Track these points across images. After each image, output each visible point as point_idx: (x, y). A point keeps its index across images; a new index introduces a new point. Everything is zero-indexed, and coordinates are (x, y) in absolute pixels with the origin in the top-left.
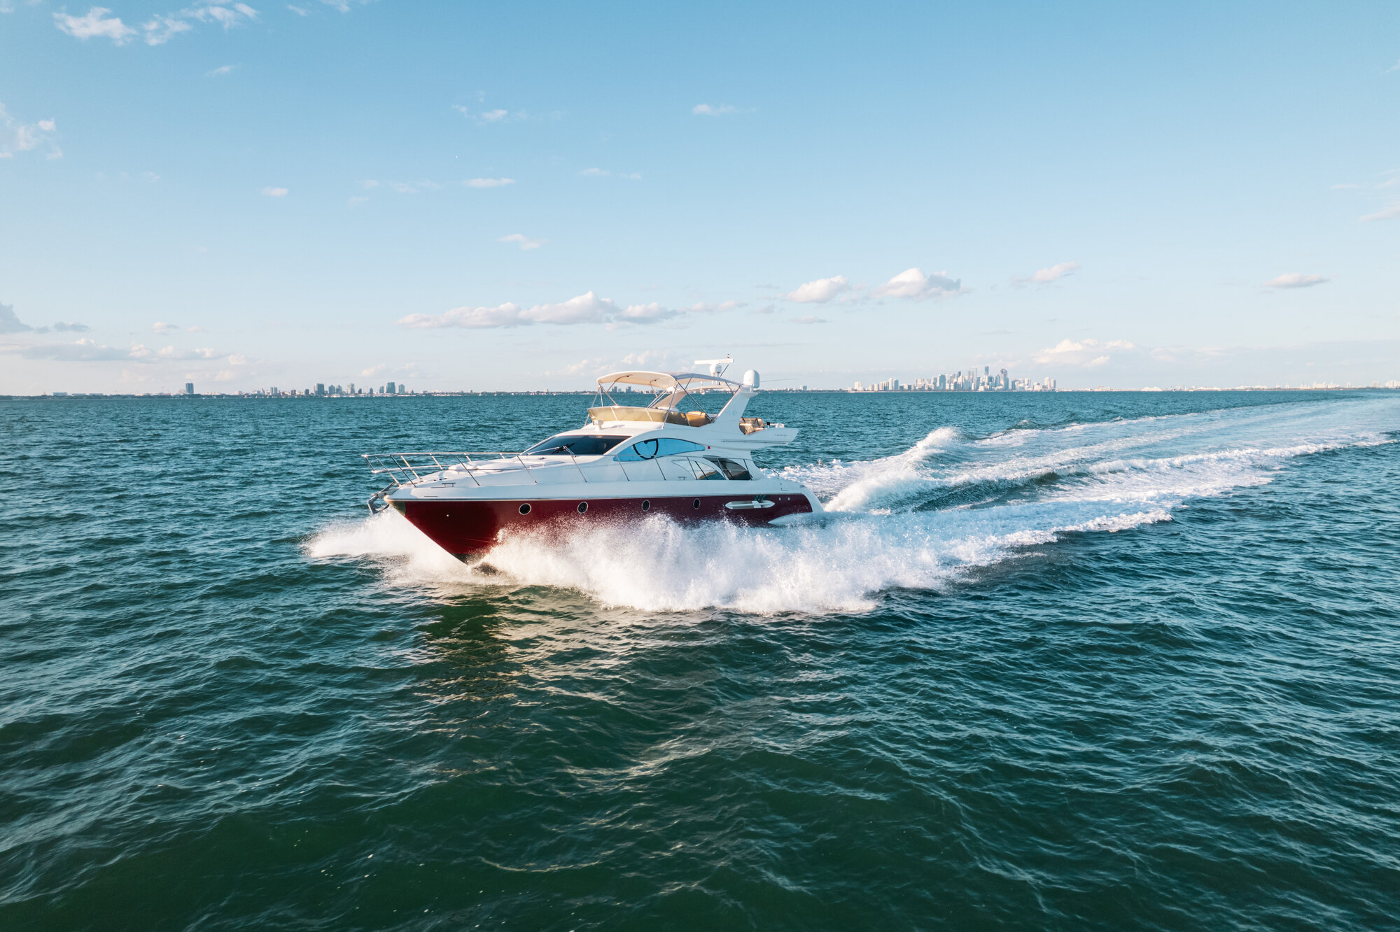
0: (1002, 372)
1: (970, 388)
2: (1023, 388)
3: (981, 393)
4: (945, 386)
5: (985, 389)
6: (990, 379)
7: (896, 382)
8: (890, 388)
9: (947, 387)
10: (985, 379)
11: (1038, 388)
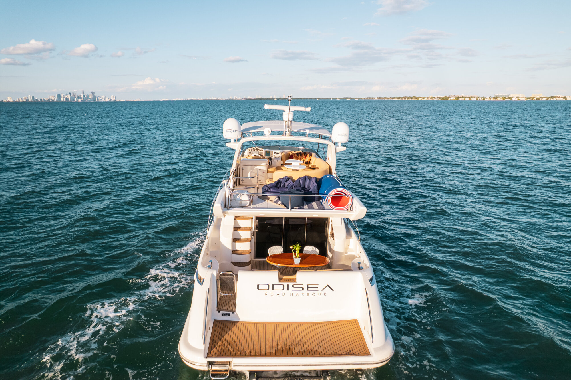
0: (92, 93)
1: (74, 100)
2: (102, 100)
3: (80, 102)
4: (61, 99)
5: (81, 100)
6: (84, 96)
7: (33, 97)
8: (30, 100)
9: (62, 100)
10: (82, 96)
11: (107, 100)
